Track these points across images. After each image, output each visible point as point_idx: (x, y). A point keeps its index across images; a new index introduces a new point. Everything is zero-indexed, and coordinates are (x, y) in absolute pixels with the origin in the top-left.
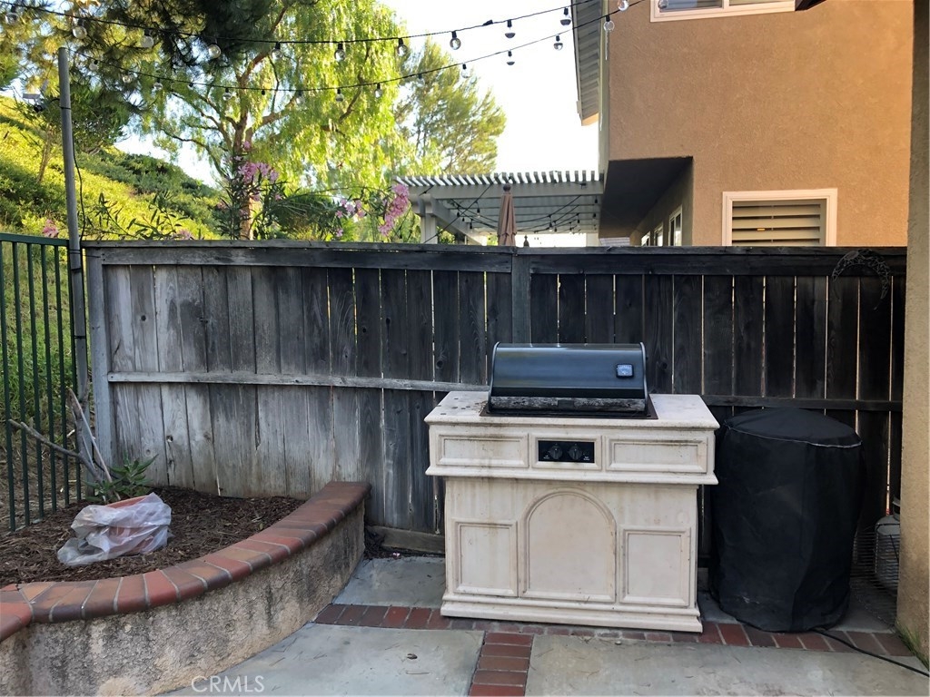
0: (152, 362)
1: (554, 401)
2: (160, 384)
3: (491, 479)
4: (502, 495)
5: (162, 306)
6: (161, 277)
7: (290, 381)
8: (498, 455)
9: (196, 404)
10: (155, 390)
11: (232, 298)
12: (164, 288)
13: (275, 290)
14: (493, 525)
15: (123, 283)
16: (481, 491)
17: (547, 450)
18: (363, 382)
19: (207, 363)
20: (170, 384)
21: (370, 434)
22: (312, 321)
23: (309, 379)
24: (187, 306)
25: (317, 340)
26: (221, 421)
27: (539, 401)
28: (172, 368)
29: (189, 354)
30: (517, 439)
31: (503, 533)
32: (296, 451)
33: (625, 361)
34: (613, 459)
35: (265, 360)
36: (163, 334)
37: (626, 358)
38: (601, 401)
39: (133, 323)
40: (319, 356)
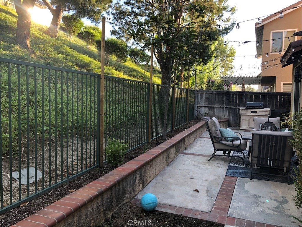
0: (202, 104)
1: (253, 107)
2: (203, 107)
3: (246, 115)
4: (247, 117)
5: (204, 98)
6: (204, 94)
7: (220, 106)
8: (247, 112)
9: (207, 109)
10: (202, 107)
11: (213, 97)
12: (204, 95)
13: (218, 96)
14: (246, 120)
15: (199, 95)
16: (245, 116)
17: (252, 112)
18: (229, 107)
19: (209, 104)
20: (204, 107)
21: (229, 113)
22: (223, 99)
23: (222, 106)
24: (207, 98)
25: (223, 102)
26: (210, 111)
27: (251, 107)
28: (205, 105)
29: (207, 103)
30: (249, 111)
31: (247, 121)
32: (220, 115)
33: (261, 104)
34: (259, 113)
35: (216, 104)
36: (204, 101)
37: (261, 103)
38: (258, 107)
39: (200, 100)
40: (223, 104)
